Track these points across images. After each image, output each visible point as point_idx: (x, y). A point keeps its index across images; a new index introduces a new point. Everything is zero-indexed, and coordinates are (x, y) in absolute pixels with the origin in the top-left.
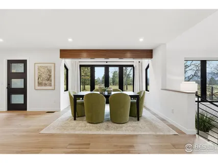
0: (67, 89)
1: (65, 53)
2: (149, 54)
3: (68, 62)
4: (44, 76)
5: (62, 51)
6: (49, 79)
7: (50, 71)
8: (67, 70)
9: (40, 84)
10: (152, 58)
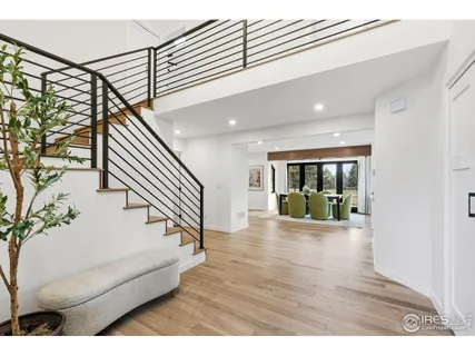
0: (274, 191)
1: (272, 156)
2: (365, 150)
3: (275, 163)
4: (255, 178)
5: (269, 154)
6: (258, 181)
7: (259, 173)
8: (274, 170)
9: (251, 185)
10: (370, 154)
